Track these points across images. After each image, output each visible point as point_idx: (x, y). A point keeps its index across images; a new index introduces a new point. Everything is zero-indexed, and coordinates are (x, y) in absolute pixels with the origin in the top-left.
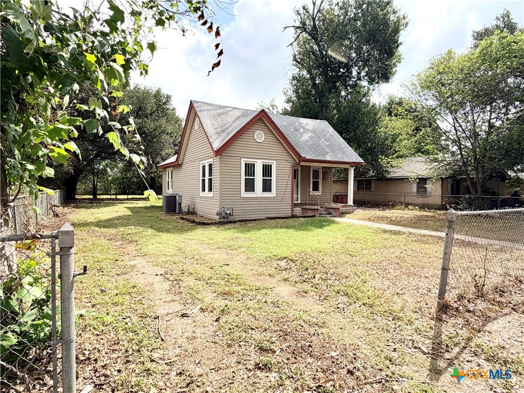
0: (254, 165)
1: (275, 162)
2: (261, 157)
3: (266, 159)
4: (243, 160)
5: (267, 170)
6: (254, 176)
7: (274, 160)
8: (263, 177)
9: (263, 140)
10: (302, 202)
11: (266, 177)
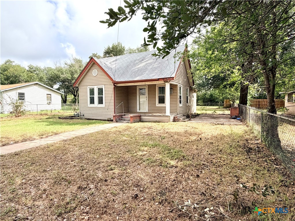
0: (94, 89)
1: (104, 86)
2: (96, 84)
3: (99, 85)
4: (88, 87)
5: (100, 91)
6: (94, 95)
7: (103, 85)
8: (98, 95)
9: (97, 74)
10: (149, 111)
11: (100, 95)
